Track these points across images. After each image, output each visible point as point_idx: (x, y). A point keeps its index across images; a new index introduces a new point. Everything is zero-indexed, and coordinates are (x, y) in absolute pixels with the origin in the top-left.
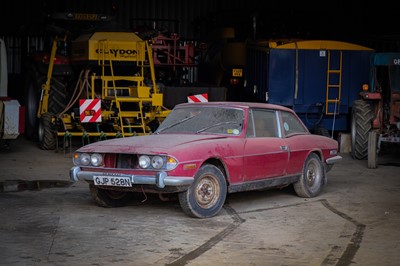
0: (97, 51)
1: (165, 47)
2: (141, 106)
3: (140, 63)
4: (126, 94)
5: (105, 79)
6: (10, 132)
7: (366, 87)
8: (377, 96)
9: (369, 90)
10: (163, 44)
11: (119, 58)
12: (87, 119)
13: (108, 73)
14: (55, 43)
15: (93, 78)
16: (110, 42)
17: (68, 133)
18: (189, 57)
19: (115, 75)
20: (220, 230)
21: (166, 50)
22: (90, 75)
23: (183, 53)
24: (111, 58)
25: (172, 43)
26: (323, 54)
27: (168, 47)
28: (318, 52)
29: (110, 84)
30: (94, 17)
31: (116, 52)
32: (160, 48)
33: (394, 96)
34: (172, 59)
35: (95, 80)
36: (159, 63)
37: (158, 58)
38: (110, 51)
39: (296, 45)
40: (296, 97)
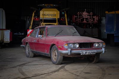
1: (88, 17)
6: (6, 40)
11: (50, 17)
14: (34, 13)
18: (96, 20)
23: (94, 19)
34: (90, 21)
36: (86, 22)
37: (86, 20)
38: (47, 15)
39: (115, 12)
40: (115, 31)
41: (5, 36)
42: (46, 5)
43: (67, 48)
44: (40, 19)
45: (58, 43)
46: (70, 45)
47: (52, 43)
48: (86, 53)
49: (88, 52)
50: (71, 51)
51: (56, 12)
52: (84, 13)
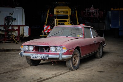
6: (26, 35)
11: (63, 14)
12: (46, 32)
14: (48, 10)
17: (43, 35)
18: (102, 15)
21: (95, 13)
23: (100, 13)
30: (64, 3)
34: (97, 15)
36: (93, 16)
37: (93, 15)
38: (60, 12)
39: (120, 9)
40: (119, 25)
41: (24, 32)
42: (59, 3)
44: (54, 15)
51: (68, 9)
52: (91, 9)
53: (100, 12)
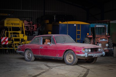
0: (7, 24)
1: (28, 25)
2: (20, 40)
3: (20, 27)
4: (16, 36)
5: (10, 32)
7: (88, 34)
8: (92, 36)
9: (89, 35)
10: (27, 24)
12: (4, 43)
13: (10, 30)
15: (6, 32)
16: (11, 21)
18: (35, 28)
19: (12, 31)
20: (44, 70)
21: (29, 26)
22: (5, 31)
24: (11, 26)
25: (30, 24)
26: (75, 25)
27: (29, 25)
28: (74, 24)
29: (11, 33)
30: (6, 15)
31: (13, 24)
32: (27, 25)
33: (96, 36)
34: (30, 29)
35: (7, 33)
38: (11, 24)
39: (67, 22)
43: (84, 52)
45: (74, 48)
46: (86, 50)
47: (67, 49)
48: (96, 56)
49: (97, 55)
50: (88, 55)
53: (33, 26)
